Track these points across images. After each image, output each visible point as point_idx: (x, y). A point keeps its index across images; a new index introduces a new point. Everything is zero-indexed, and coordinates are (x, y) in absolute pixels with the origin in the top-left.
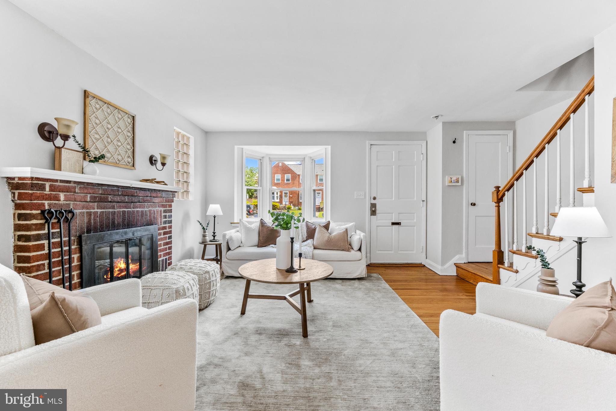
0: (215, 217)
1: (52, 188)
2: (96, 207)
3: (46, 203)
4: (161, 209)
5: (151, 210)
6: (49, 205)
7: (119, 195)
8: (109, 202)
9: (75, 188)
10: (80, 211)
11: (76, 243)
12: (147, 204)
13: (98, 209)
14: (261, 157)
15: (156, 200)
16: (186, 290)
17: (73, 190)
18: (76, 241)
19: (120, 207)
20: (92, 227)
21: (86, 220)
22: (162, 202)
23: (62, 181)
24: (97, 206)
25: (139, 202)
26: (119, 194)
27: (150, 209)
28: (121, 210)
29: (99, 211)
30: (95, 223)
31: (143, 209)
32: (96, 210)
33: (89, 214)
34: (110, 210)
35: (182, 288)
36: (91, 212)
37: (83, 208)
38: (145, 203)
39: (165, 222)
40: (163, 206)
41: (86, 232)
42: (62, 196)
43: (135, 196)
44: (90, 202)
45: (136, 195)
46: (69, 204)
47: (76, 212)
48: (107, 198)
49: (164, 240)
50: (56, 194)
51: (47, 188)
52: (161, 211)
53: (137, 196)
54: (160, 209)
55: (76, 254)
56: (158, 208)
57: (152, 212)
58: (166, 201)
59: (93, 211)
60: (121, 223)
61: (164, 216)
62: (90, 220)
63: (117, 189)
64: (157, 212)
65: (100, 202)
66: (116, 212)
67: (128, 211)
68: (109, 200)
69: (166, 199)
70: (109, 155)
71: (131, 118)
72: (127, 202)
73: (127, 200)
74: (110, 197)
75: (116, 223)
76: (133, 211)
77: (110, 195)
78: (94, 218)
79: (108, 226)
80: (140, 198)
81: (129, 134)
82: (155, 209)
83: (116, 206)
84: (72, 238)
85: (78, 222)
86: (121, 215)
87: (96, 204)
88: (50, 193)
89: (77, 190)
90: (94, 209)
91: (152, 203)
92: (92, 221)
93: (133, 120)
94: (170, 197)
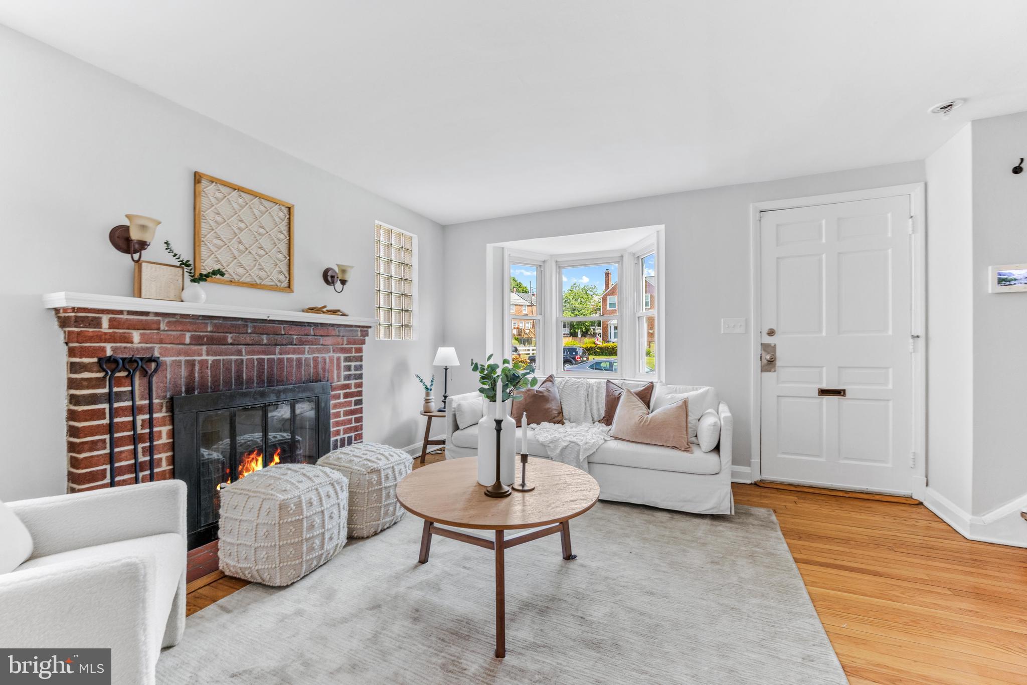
0: (446, 369)
1: (113, 324)
2: (204, 353)
3: (107, 346)
4: (340, 355)
5: (318, 357)
6: (114, 350)
7: (247, 333)
8: (229, 344)
9: (159, 322)
10: (174, 358)
11: (164, 409)
12: (309, 348)
13: (208, 355)
14: (541, 261)
15: (329, 341)
16: (304, 504)
17: (155, 326)
18: (164, 405)
19: (253, 353)
20: (196, 384)
21: (184, 372)
22: (341, 344)
23: (130, 313)
24: (207, 351)
25: (292, 345)
26: (247, 330)
27: (314, 355)
28: (255, 357)
29: (211, 358)
30: (202, 377)
31: (300, 356)
32: (204, 357)
33: (191, 364)
34: (233, 357)
35: (296, 500)
36: (194, 361)
37: (179, 354)
38: (305, 345)
39: (348, 377)
40: (343, 350)
41: (185, 391)
42: (136, 336)
43: (282, 335)
44: (190, 344)
45: (283, 333)
46: (152, 349)
47: (165, 362)
48: (225, 338)
49: (345, 407)
50: (125, 333)
51: (105, 324)
52: (338, 359)
53: (285, 334)
54: (336, 355)
55: (165, 425)
56: (332, 354)
57: (320, 359)
58: (349, 343)
59: (197, 358)
60: (255, 379)
61: (345, 366)
62: (191, 373)
63: (243, 323)
64: (331, 359)
65: (212, 344)
66: (245, 360)
67: (268, 360)
68: (230, 341)
69: (348, 339)
70: (241, 271)
71: (286, 211)
72: (265, 345)
73: (265, 341)
74: (230, 336)
75: (245, 378)
76: (279, 359)
77: (231, 333)
78: (200, 369)
79: (228, 383)
80: (293, 338)
81: (281, 236)
82: (327, 356)
83: (243, 351)
84: (156, 401)
85: (169, 376)
86: (256, 364)
87: (204, 348)
88: (111, 331)
89: (163, 326)
90: (201, 355)
91: (320, 346)
92: (196, 375)
93: (290, 214)
94: (357, 336)
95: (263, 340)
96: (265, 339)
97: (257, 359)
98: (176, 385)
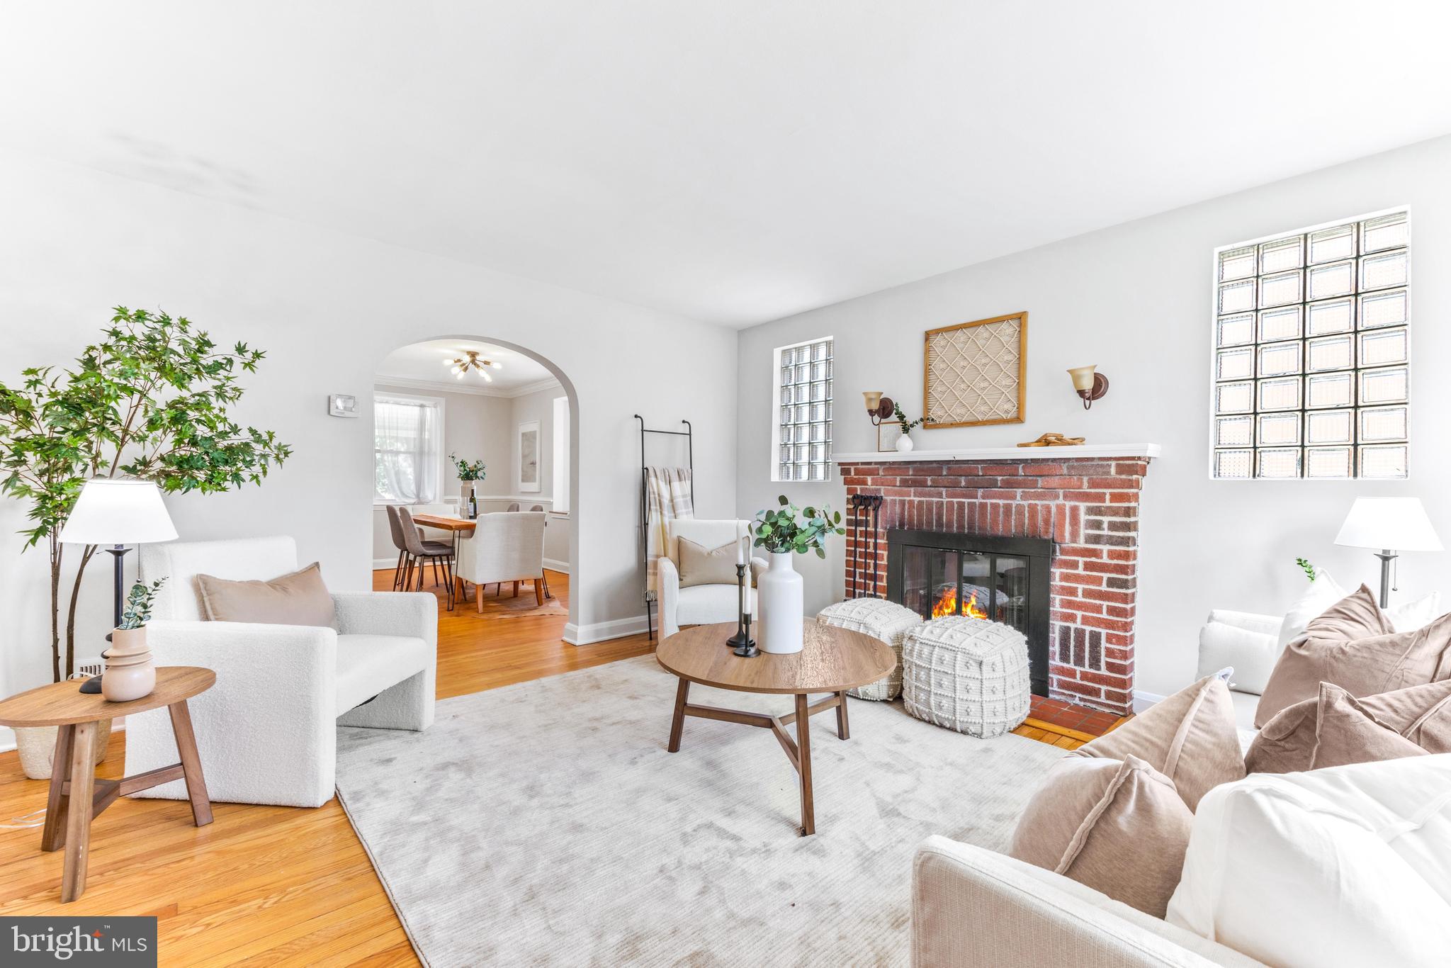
1: (857, 472)
2: (912, 494)
3: (858, 487)
4: (1077, 504)
6: (861, 489)
8: (928, 487)
9: (878, 469)
10: (892, 498)
11: (885, 538)
12: (1023, 492)
13: (915, 496)
15: (1054, 481)
17: (876, 473)
19: (953, 495)
20: (906, 520)
21: (898, 509)
24: (914, 493)
25: (997, 487)
27: (1030, 502)
28: (955, 500)
29: (917, 499)
30: (910, 516)
32: (912, 498)
33: (903, 503)
34: (935, 499)
36: (905, 500)
37: (895, 495)
38: (1016, 488)
39: (1097, 539)
40: (1086, 497)
41: (899, 525)
42: (869, 479)
43: (979, 476)
44: (900, 486)
45: (981, 474)
46: (879, 490)
47: (886, 500)
48: (926, 481)
49: (1087, 583)
50: (863, 478)
51: (853, 473)
52: (1074, 510)
53: (985, 475)
56: (1063, 502)
57: (1039, 508)
58: (1093, 484)
59: (907, 498)
60: (955, 522)
61: (1088, 521)
62: (903, 509)
63: (938, 465)
64: (1061, 509)
65: (918, 487)
66: (945, 503)
67: (969, 503)
68: (929, 483)
69: (1089, 479)
70: (963, 411)
71: (1015, 323)
72: (964, 487)
73: (963, 484)
74: (929, 479)
75: (944, 520)
76: (981, 503)
77: (930, 476)
78: (909, 508)
79: (930, 523)
80: (997, 480)
81: (1010, 357)
82: (1053, 504)
83: (944, 494)
84: (880, 530)
85: (889, 512)
86: (955, 508)
87: (912, 489)
88: (857, 477)
89: (881, 473)
90: (910, 496)
91: (1039, 490)
92: (906, 513)
93: (1020, 325)
94: (1108, 473)
95: (961, 482)
96: (963, 481)
97: (957, 502)
98: (893, 521)
